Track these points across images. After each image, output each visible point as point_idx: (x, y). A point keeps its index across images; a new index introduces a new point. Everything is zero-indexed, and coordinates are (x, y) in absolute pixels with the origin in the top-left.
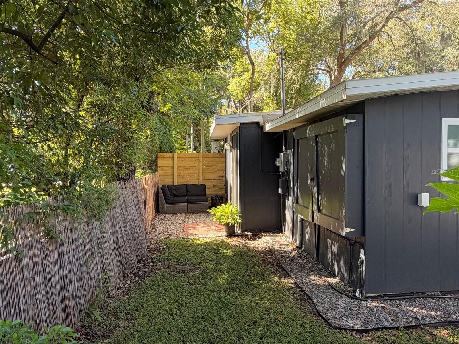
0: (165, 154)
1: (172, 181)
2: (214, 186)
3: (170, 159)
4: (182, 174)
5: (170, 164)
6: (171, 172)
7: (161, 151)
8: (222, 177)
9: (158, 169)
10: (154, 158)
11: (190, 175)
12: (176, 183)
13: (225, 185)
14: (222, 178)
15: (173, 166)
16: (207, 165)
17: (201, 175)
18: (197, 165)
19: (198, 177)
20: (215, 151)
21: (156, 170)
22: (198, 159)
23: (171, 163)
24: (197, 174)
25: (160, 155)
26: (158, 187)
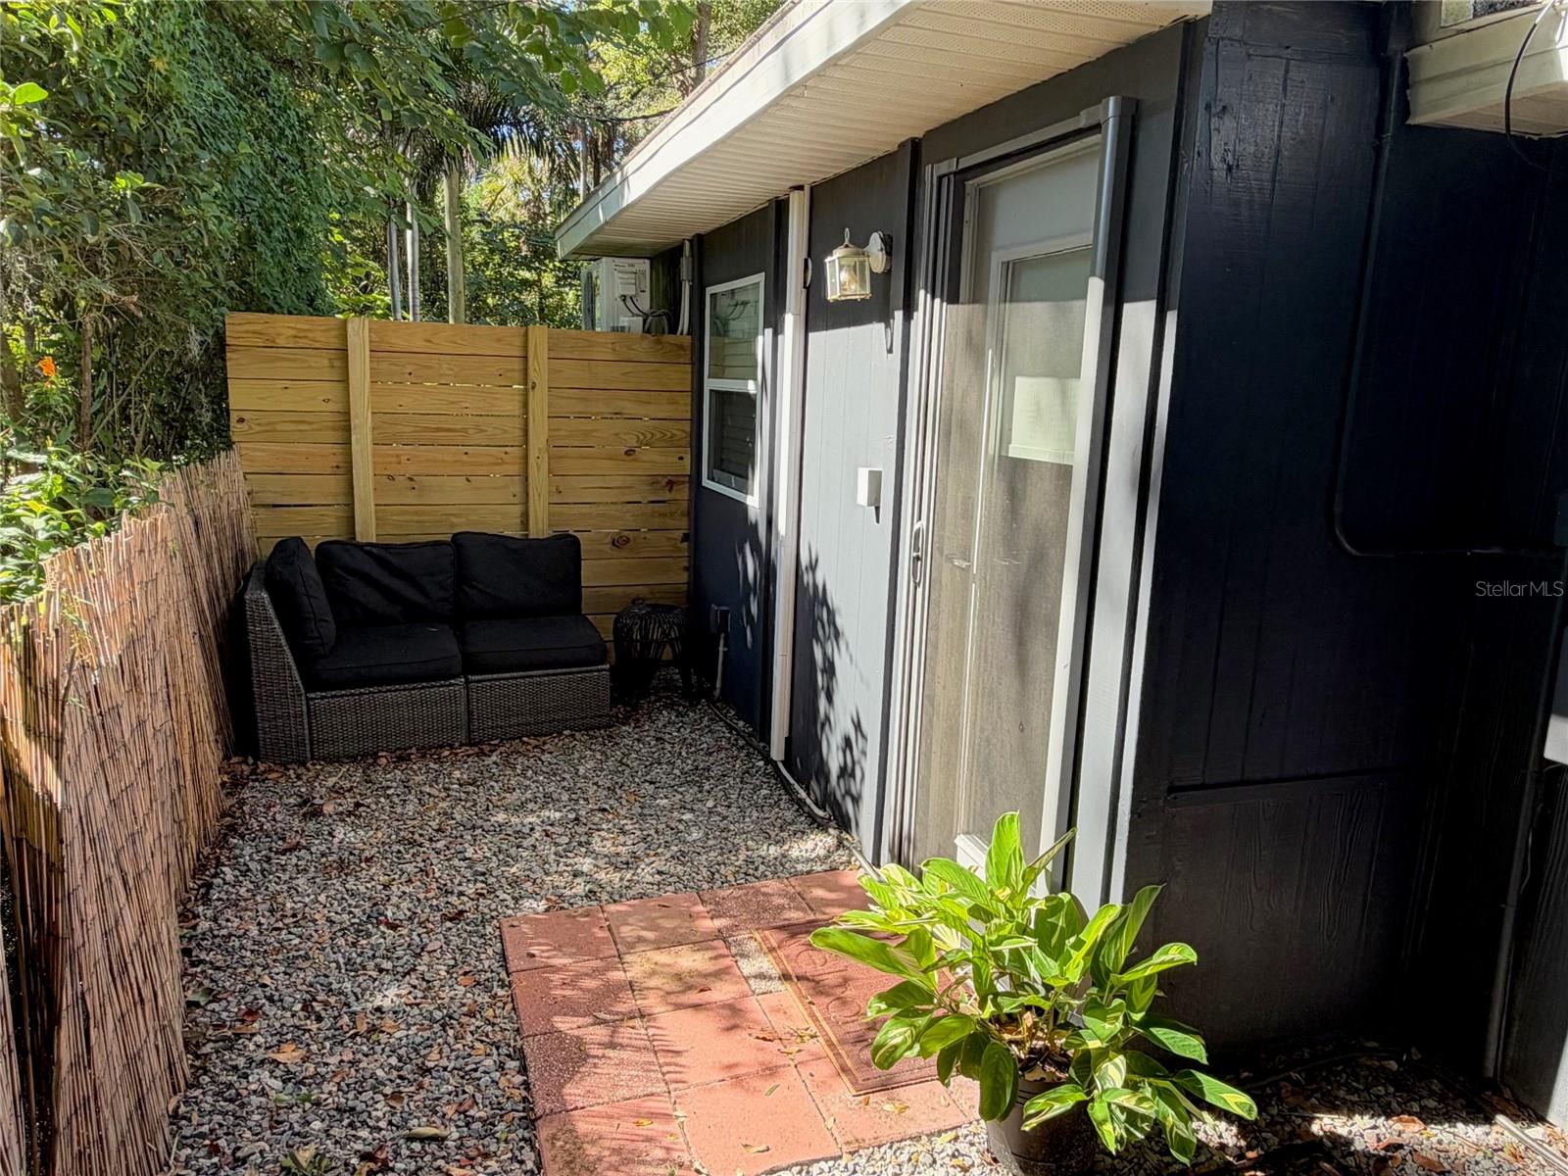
0: (284, 326)
1: (340, 512)
2: (618, 543)
3: (322, 362)
4: (411, 470)
5: (317, 398)
6: (330, 454)
7: (252, 301)
8: (671, 484)
9: (236, 431)
10: (195, 349)
11: (467, 470)
12: (367, 532)
13: (686, 538)
14: (667, 496)
15: (347, 413)
16: (579, 407)
17: (539, 478)
18: (513, 407)
19: (518, 489)
20: (625, 321)
21: (219, 437)
22: (517, 365)
23: (332, 390)
24: (516, 469)
25: (240, 326)
26: (240, 556)
